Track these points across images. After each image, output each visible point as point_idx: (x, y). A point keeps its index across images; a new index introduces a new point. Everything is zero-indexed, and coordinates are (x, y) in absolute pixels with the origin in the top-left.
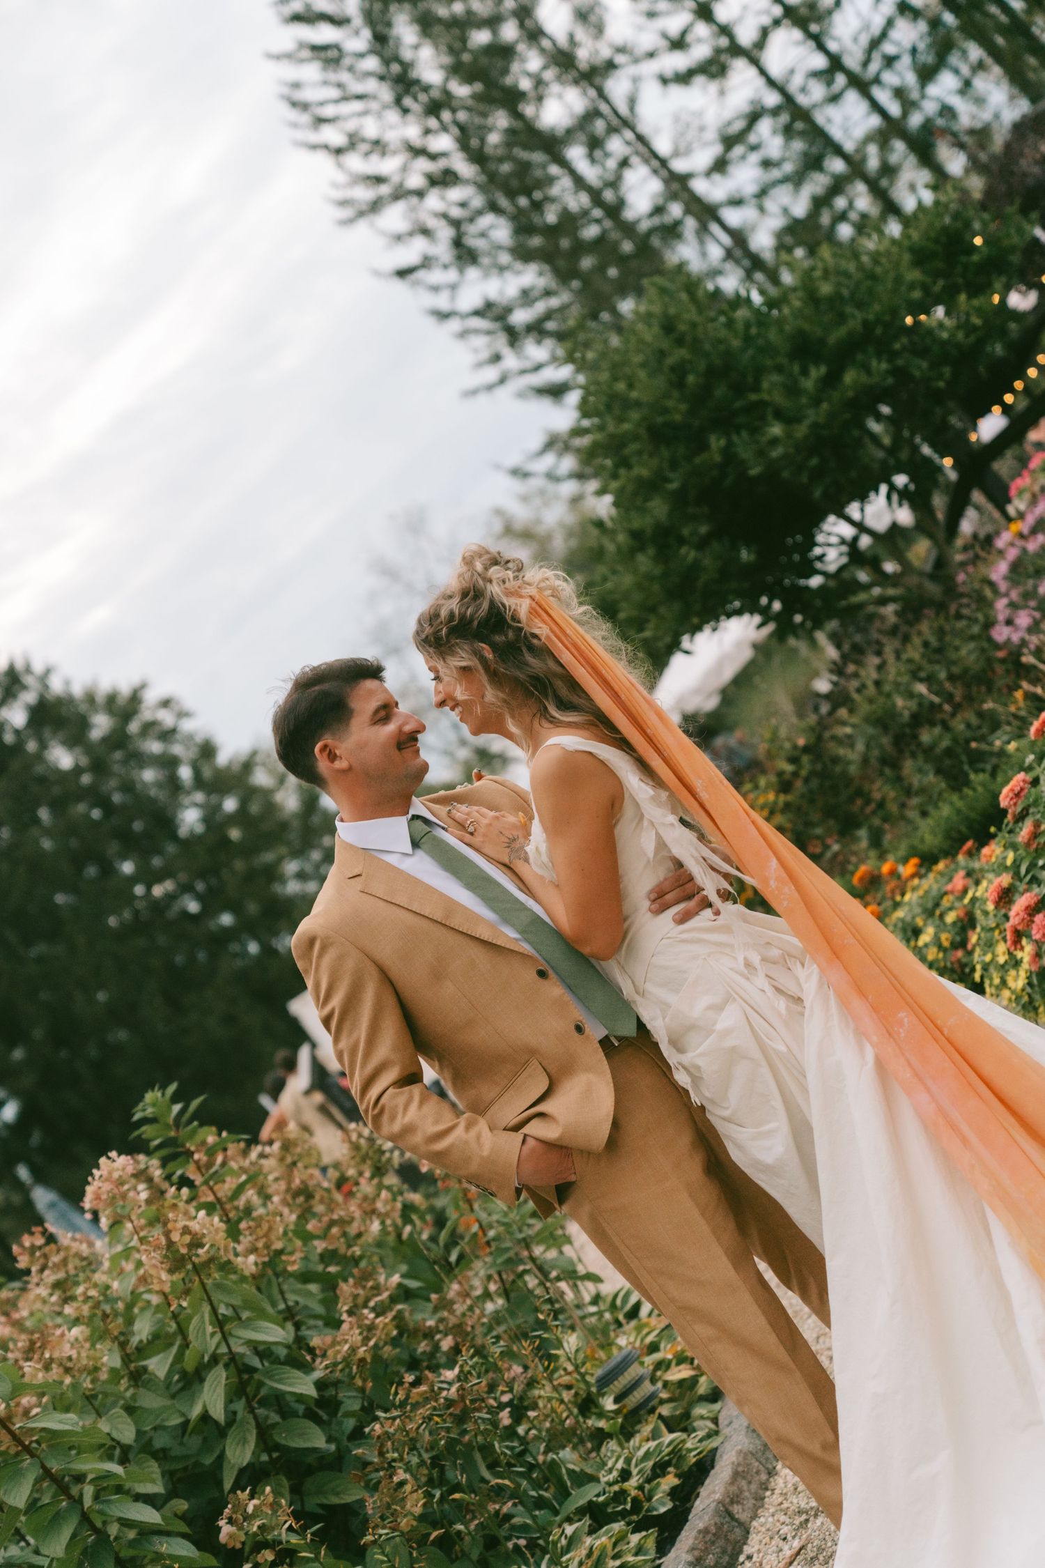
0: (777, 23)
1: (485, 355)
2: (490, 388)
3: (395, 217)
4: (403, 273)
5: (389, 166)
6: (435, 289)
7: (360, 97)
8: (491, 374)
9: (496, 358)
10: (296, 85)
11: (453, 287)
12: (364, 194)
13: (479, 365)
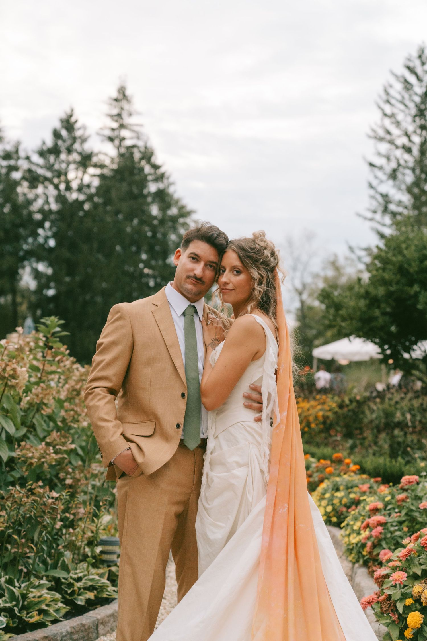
1: (373, 208)
2: (365, 218)
3: (384, 147)
4: (371, 165)
5: (395, 132)
6: (376, 177)
7: (405, 105)
8: (369, 215)
9: (375, 212)
10: (391, 86)
11: (381, 182)
12: (381, 133)
13: (369, 210)
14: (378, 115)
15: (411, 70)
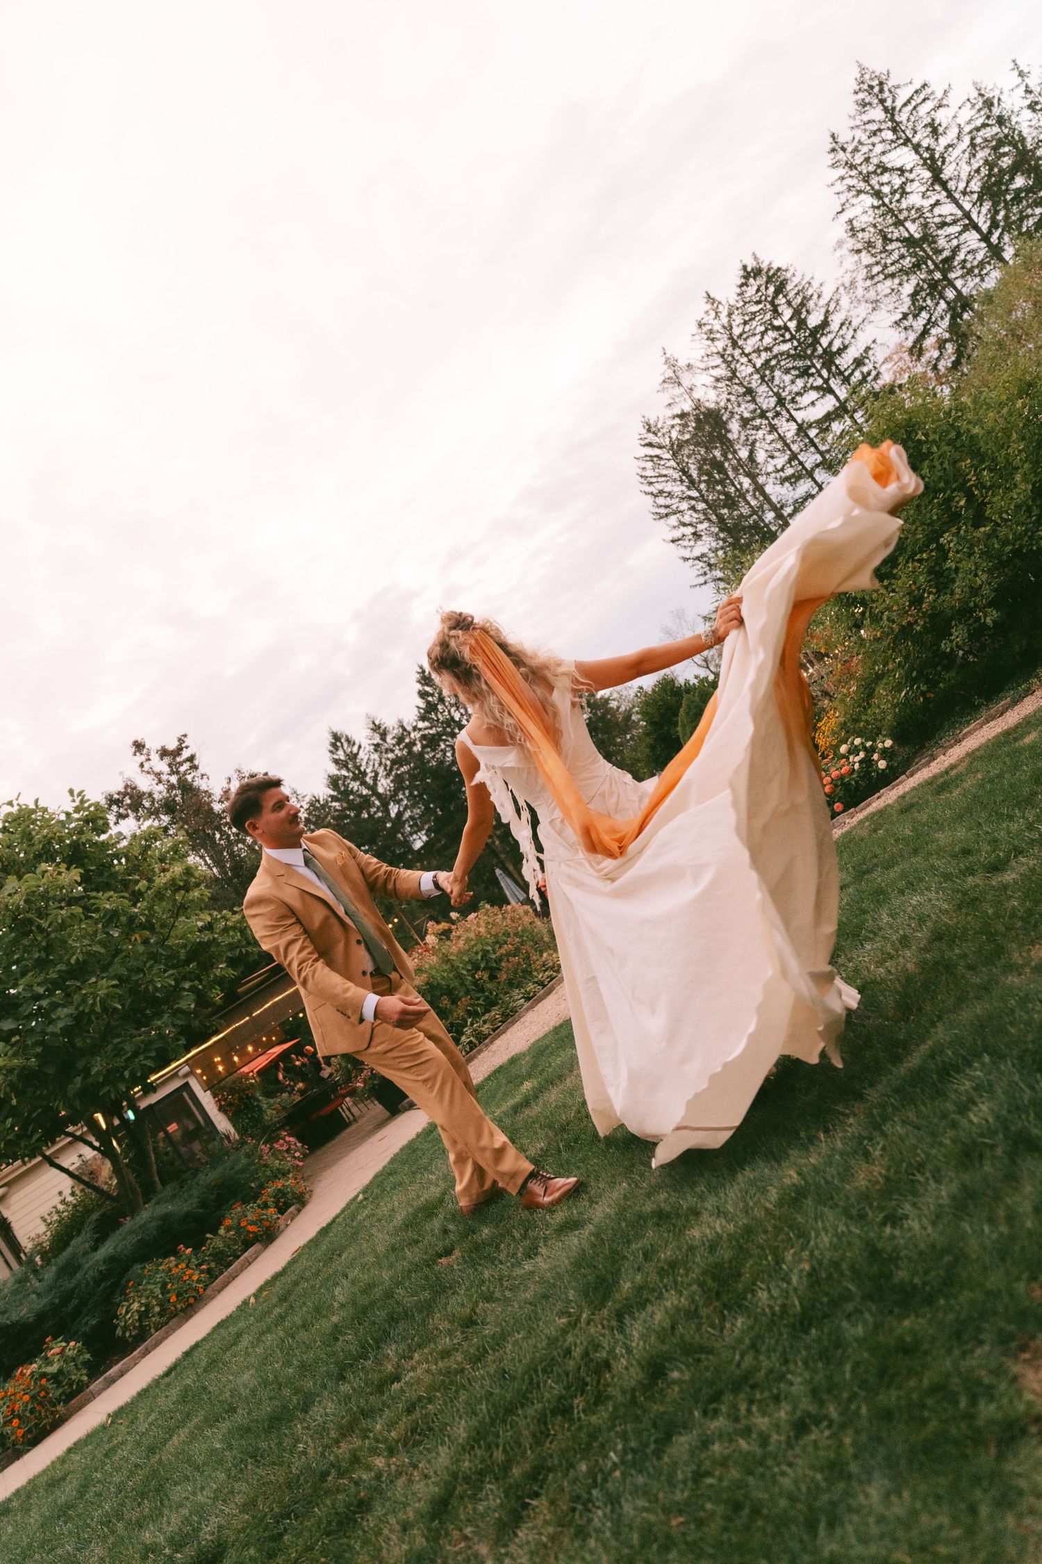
0: (817, 466)
1: (702, 571)
2: (701, 585)
3: (673, 520)
4: (673, 541)
5: (674, 503)
6: (684, 548)
7: (665, 476)
9: (705, 574)
10: (644, 469)
11: (691, 548)
12: (663, 511)
13: (697, 578)
14: (650, 499)
15: (650, 445)
